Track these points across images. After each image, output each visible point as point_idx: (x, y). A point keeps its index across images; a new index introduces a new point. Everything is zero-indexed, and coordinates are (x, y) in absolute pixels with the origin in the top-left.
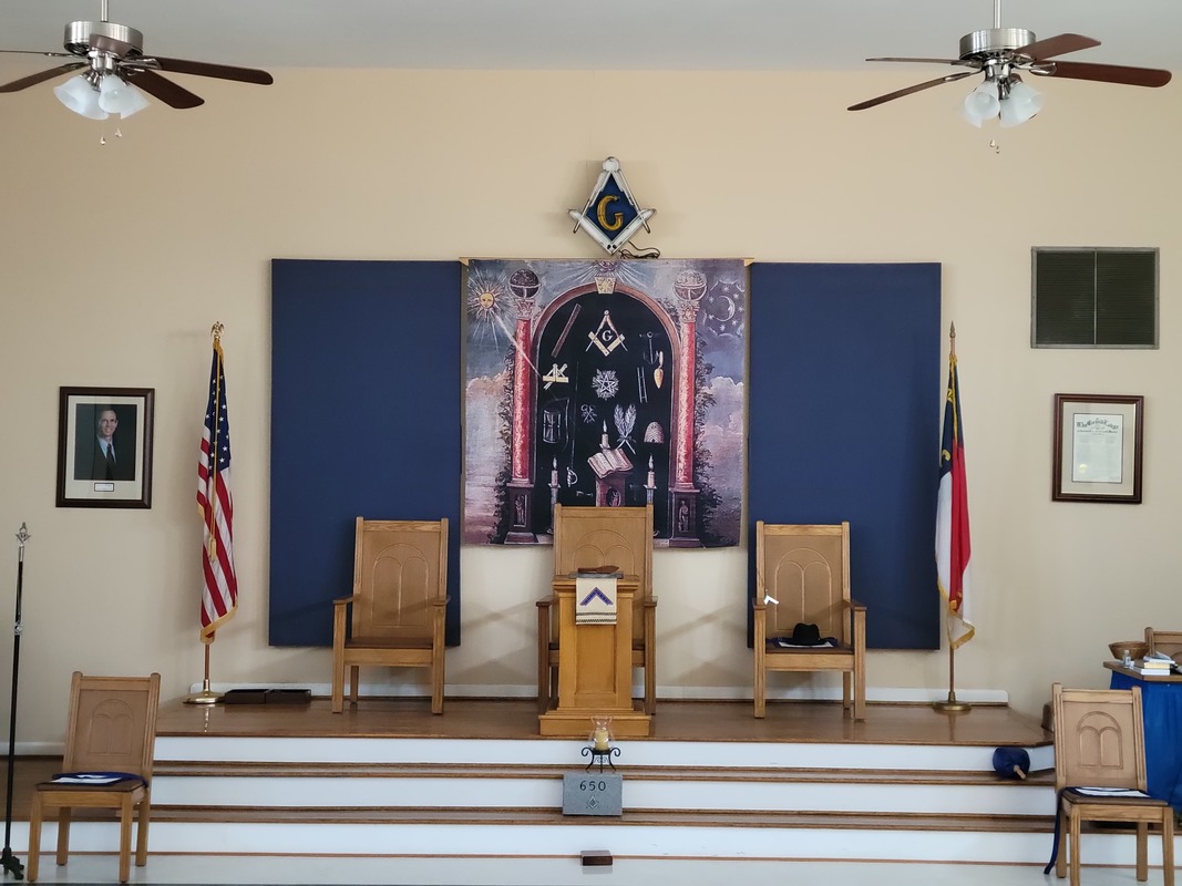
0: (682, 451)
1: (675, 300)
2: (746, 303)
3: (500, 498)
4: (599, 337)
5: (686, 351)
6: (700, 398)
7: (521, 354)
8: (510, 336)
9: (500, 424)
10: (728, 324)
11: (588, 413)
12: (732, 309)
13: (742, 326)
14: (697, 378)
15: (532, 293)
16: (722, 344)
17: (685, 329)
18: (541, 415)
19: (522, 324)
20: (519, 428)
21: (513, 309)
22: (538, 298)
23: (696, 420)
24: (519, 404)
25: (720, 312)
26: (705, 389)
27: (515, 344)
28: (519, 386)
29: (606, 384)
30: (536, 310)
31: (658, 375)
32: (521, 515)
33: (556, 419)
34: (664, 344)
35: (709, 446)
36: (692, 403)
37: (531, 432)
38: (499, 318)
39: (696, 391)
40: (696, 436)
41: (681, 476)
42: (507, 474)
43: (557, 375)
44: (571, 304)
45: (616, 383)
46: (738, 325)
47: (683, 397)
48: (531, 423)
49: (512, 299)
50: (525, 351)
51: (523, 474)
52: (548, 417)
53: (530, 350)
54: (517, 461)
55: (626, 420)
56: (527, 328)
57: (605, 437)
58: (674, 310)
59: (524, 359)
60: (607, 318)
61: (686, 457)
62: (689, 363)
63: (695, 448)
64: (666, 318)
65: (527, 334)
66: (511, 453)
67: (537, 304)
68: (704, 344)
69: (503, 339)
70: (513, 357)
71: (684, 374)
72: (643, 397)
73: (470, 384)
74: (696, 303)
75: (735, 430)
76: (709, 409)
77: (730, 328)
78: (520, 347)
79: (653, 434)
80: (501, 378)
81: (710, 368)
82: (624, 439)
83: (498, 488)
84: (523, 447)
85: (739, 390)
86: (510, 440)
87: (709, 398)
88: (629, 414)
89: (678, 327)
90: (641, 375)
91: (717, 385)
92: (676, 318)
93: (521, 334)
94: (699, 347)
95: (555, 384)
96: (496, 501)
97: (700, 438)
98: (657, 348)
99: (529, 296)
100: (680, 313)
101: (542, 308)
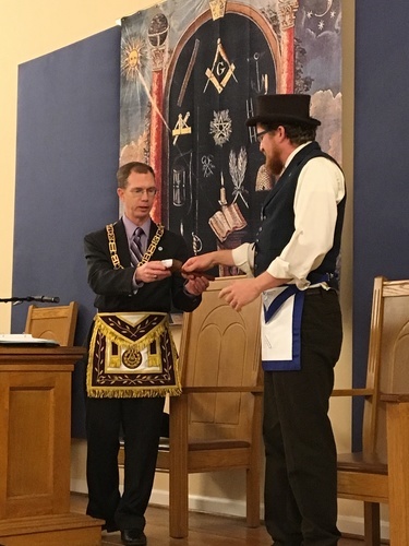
4: (215, 73)
7: (156, 110)
8: (147, 91)
10: (327, 19)
11: (207, 165)
13: (340, 17)
15: (163, 38)
16: (320, 47)
17: (284, 35)
18: (171, 175)
19: (156, 77)
21: (150, 62)
22: (167, 44)
27: (151, 100)
29: (221, 128)
30: (166, 55)
33: (181, 178)
34: (268, 63)
38: (141, 76)
43: (181, 127)
45: (229, 124)
46: (336, 16)
49: (150, 50)
50: (158, 105)
52: (176, 176)
53: (161, 105)
57: (223, 192)
58: (275, 17)
59: (158, 115)
60: (219, 49)
64: (269, 31)
65: (160, 86)
68: (302, 52)
69: (143, 97)
70: (149, 117)
73: (122, 153)
78: (154, 102)
79: (263, 179)
80: (141, 141)
81: (309, 82)
82: (238, 191)
88: (240, 159)
89: (279, 37)
92: (276, 28)
93: (155, 88)
94: (299, 55)
95: (180, 136)
98: (263, 71)
99: (161, 43)
100: (280, 19)
101: (170, 52)
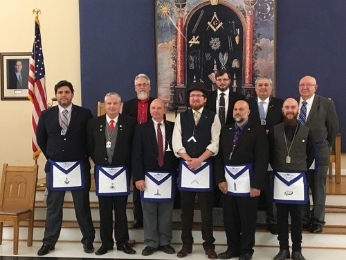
0: (247, 71)
1: (244, 6)
2: (274, 5)
3: (173, 93)
4: (212, 24)
5: (249, 28)
6: (255, 48)
7: (180, 32)
8: (175, 24)
9: (172, 62)
10: (267, 15)
11: (208, 56)
12: (269, 9)
13: (273, 16)
14: (254, 39)
15: (183, 6)
16: (265, 24)
17: (248, 18)
18: (188, 57)
19: (180, 20)
20: (179, 63)
21: (176, 14)
22: (186, 8)
23: (253, 57)
24: (179, 53)
25: (264, 10)
26: (257, 44)
27: (177, 28)
28: (179, 45)
29: (215, 44)
30: (185, 13)
31: (237, 39)
32: (181, 99)
33: (194, 59)
34: (240, 25)
35: (259, 68)
36: (252, 50)
37: (184, 65)
38: (170, 18)
39: (253, 45)
40: (253, 64)
41: (247, 81)
42: (175, 83)
43: (194, 41)
44: (200, 10)
45: (219, 43)
46: (272, 15)
47: (248, 48)
48: (184, 61)
49: (175, 9)
50: (181, 31)
51: (182, 83)
52: (191, 58)
53: (183, 30)
54: (179, 77)
55: (224, 58)
56: (182, 21)
57: (215, 66)
58: (243, 10)
59: (181, 34)
60: (215, 16)
61: (249, 73)
62: (250, 33)
63: (253, 69)
64: (240, 14)
65: (182, 24)
66: (176, 73)
67: (186, 11)
68: (257, 24)
69: (172, 26)
70: (176, 34)
71: (248, 38)
72: (231, 49)
73: (159, 46)
74: (253, 7)
75: (271, 61)
76: (259, 53)
77: (268, 17)
78: (179, 29)
79: (235, 64)
80: (171, 43)
81: (259, 35)
82: (223, 67)
83: (171, 89)
84: (181, 71)
85: (272, 43)
86: (176, 68)
87: (259, 48)
88: (225, 56)
89: (246, 18)
90: (230, 39)
91: (262, 42)
92: (244, 14)
93: (179, 24)
94: (255, 26)
95: (194, 44)
96: (171, 94)
97: (255, 65)
98: (236, 28)
99: (182, 7)
100: (246, 12)
101: (188, 12)
